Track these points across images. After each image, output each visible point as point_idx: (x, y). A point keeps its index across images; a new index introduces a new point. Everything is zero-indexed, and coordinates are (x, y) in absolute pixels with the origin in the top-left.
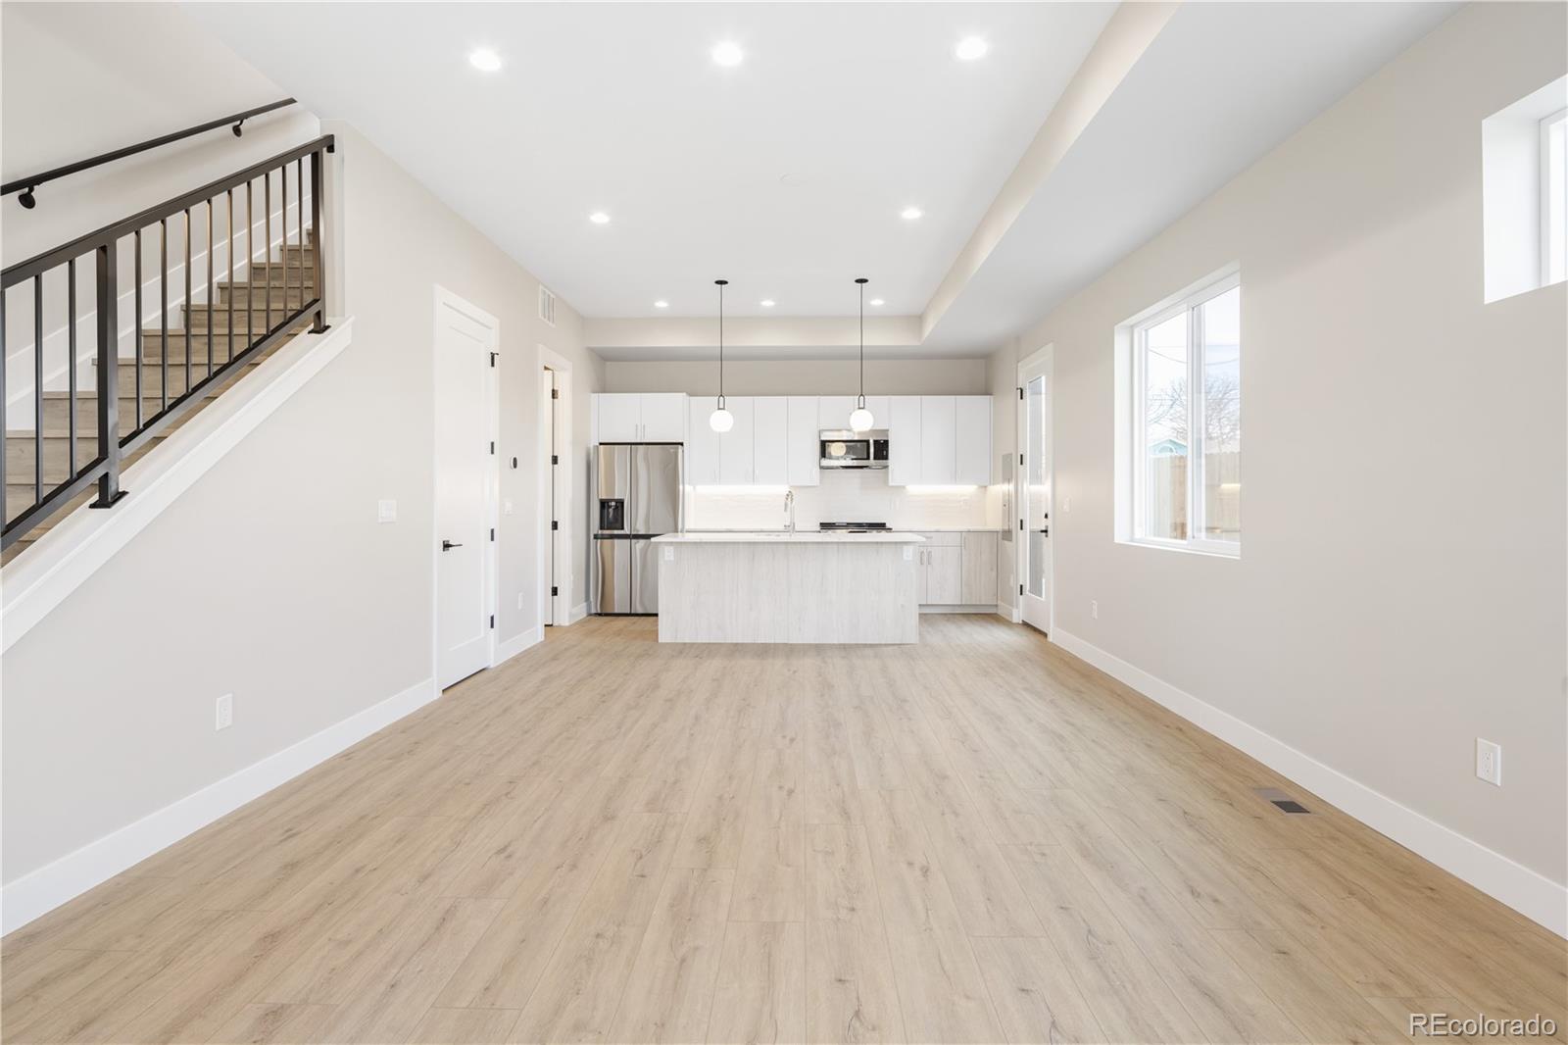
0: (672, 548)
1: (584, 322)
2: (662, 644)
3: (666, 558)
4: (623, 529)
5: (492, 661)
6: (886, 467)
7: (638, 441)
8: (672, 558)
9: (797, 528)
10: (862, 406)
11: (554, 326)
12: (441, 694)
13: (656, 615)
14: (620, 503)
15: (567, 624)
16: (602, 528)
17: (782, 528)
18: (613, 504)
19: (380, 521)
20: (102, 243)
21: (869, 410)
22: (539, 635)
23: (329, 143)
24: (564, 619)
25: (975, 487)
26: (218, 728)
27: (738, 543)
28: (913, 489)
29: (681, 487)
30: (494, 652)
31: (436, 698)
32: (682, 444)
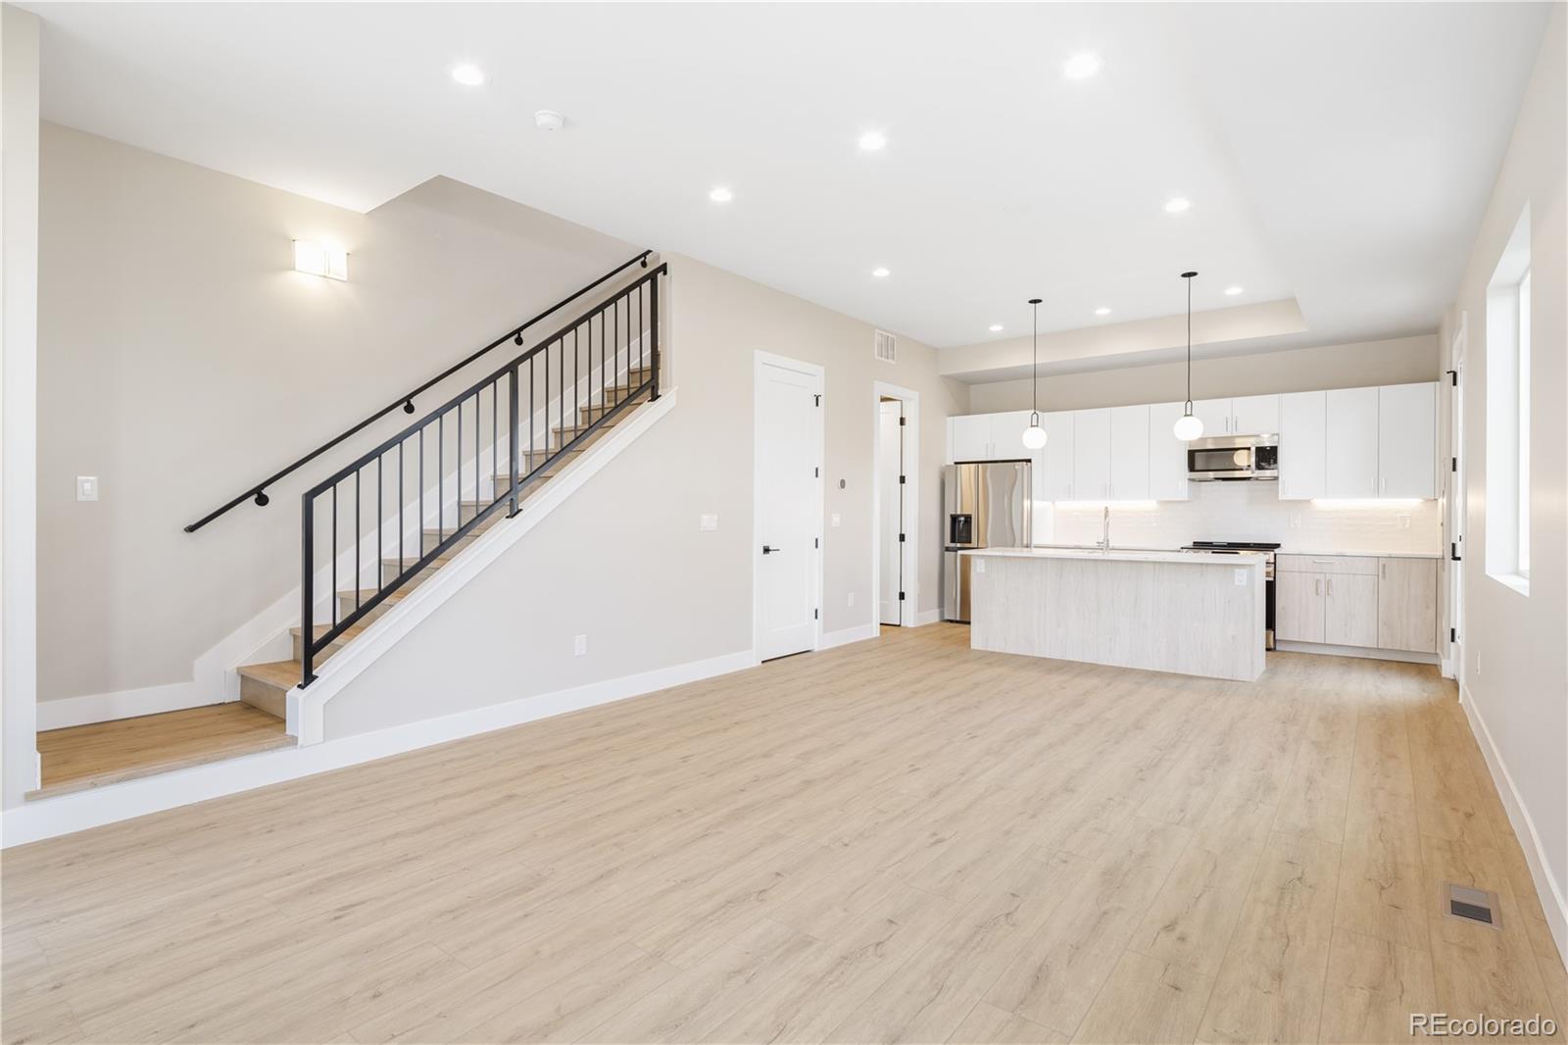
0: (983, 561)
1: (934, 353)
2: (974, 650)
3: (978, 571)
4: (970, 542)
5: (816, 648)
6: (1276, 478)
7: (989, 459)
8: (983, 571)
9: (1111, 545)
10: (1189, 413)
11: (894, 363)
12: (760, 663)
13: (969, 623)
14: (968, 518)
15: (912, 626)
16: (953, 540)
17: (1095, 545)
18: (962, 519)
19: (702, 529)
20: (512, 368)
21: (1198, 417)
22: (875, 631)
23: (664, 268)
24: (910, 620)
25: (1421, 500)
26: (577, 654)
27: (1046, 558)
28: (1321, 503)
29: (1026, 503)
30: (818, 639)
31: (754, 665)
32: (1029, 461)
